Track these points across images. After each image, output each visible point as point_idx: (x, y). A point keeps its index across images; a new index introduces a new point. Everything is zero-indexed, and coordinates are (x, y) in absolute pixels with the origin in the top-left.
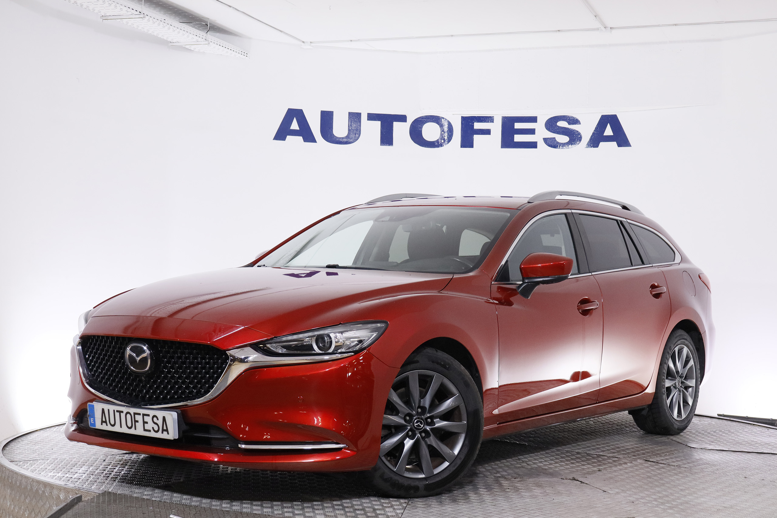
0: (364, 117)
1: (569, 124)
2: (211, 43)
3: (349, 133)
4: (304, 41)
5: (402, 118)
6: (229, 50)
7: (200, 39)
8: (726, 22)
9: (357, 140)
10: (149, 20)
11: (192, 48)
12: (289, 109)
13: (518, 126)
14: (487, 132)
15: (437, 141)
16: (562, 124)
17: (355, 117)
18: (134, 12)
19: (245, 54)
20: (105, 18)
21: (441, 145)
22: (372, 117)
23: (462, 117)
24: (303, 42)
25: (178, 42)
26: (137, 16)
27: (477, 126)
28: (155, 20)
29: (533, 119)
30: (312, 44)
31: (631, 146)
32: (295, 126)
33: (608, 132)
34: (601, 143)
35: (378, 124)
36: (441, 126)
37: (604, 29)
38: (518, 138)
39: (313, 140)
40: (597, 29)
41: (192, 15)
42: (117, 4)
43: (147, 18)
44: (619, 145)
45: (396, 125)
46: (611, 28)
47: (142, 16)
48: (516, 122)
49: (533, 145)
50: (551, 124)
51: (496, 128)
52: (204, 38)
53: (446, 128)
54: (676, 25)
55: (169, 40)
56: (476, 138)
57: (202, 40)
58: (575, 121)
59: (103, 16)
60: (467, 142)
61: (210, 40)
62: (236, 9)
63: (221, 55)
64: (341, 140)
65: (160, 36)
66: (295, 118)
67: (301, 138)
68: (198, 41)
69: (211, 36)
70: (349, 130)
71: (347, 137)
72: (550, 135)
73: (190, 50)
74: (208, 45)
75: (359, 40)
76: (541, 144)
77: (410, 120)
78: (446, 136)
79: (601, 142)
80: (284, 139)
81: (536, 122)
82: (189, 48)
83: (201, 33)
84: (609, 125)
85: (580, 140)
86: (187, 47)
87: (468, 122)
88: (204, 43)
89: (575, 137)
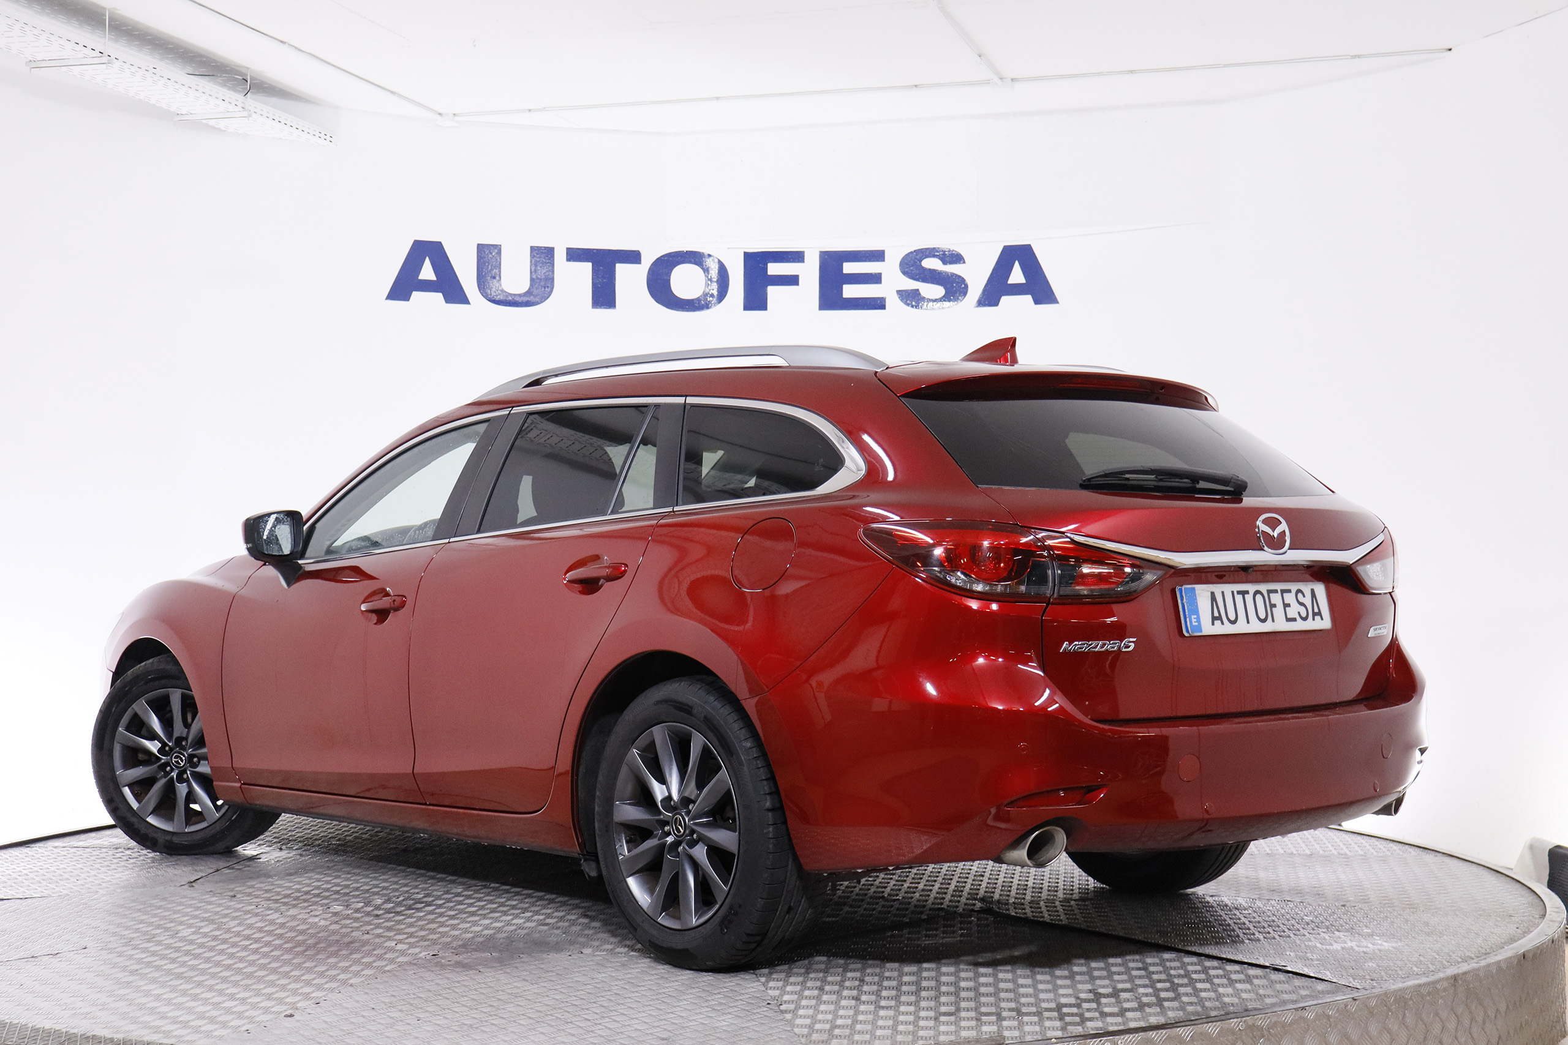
0: (560, 256)
1: (945, 263)
2: (254, 116)
3: (531, 285)
4: (441, 112)
5: (633, 257)
6: (293, 130)
7: (231, 108)
8: (1225, 66)
9: (548, 298)
10: (122, 69)
11: (222, 124)
12: (415, 241)
13: (849, 268)
14: (792, 280)
15: (698, 299)
16: (931, 263)
17: (543, 256)
18: (88, 51)
19: (328, 137)
20: (34, 64)
21: (707, 306)
22: (575, 255)
23: (745, 253)
24: (440, 114)
25: (191, 114)
26: (96, 61)
27: (774, 269)
28: (133, 69)
29: (877, 256)
30: (457, 118)
31: (1058, 303)
32: (427, 272)
33: (1017, 276)
34: (1003, 298)
35: (587, 268)
36: (706, 270)
37: (999, 82)
38: (850, 291)
39: (464, 300)
40: (987, 82)
41: (215, 61)
42: (50, 36)
43: (117, 64)
44: (1037, 301)
45: (622, 270)
46: (1011, 79)
47: (105, 59)
48: (846, 261)
49: (878, 304)
50: (912, 265)
51: (809, 272)
52: (240, 105)
53: (714, 274)
54: (1132, 72)
55: (173, 109)
56: (772, 291)
57: (236, 109)
58: (956, 258)
59: (29, 61)
60: (755, 301)
61: (253, 109)
62: (296, 48)
63: (281, 139)
64: (517, 299)
65: (153, 102)
66: (427, 257)
67: (439, 297)
68: (228, 111)
69: (253, 102)
70: (532, 280)
71: (528, 293)
72: (910, 284)
73: (219, 129)
74: (249, 120)
75: (544, 109)
76: (893, 302)
77: (647, 260)
78: (714, 289)
79: (1004, 295)
80: (407, 298)
81: (883, 260)
82: (217, 126)
83: (235, 97)
84: (1017, 263)
85: (965, 294)
86: (212, 123)
87: (756, 263)
88: (241, 114)
89: (955, 288)
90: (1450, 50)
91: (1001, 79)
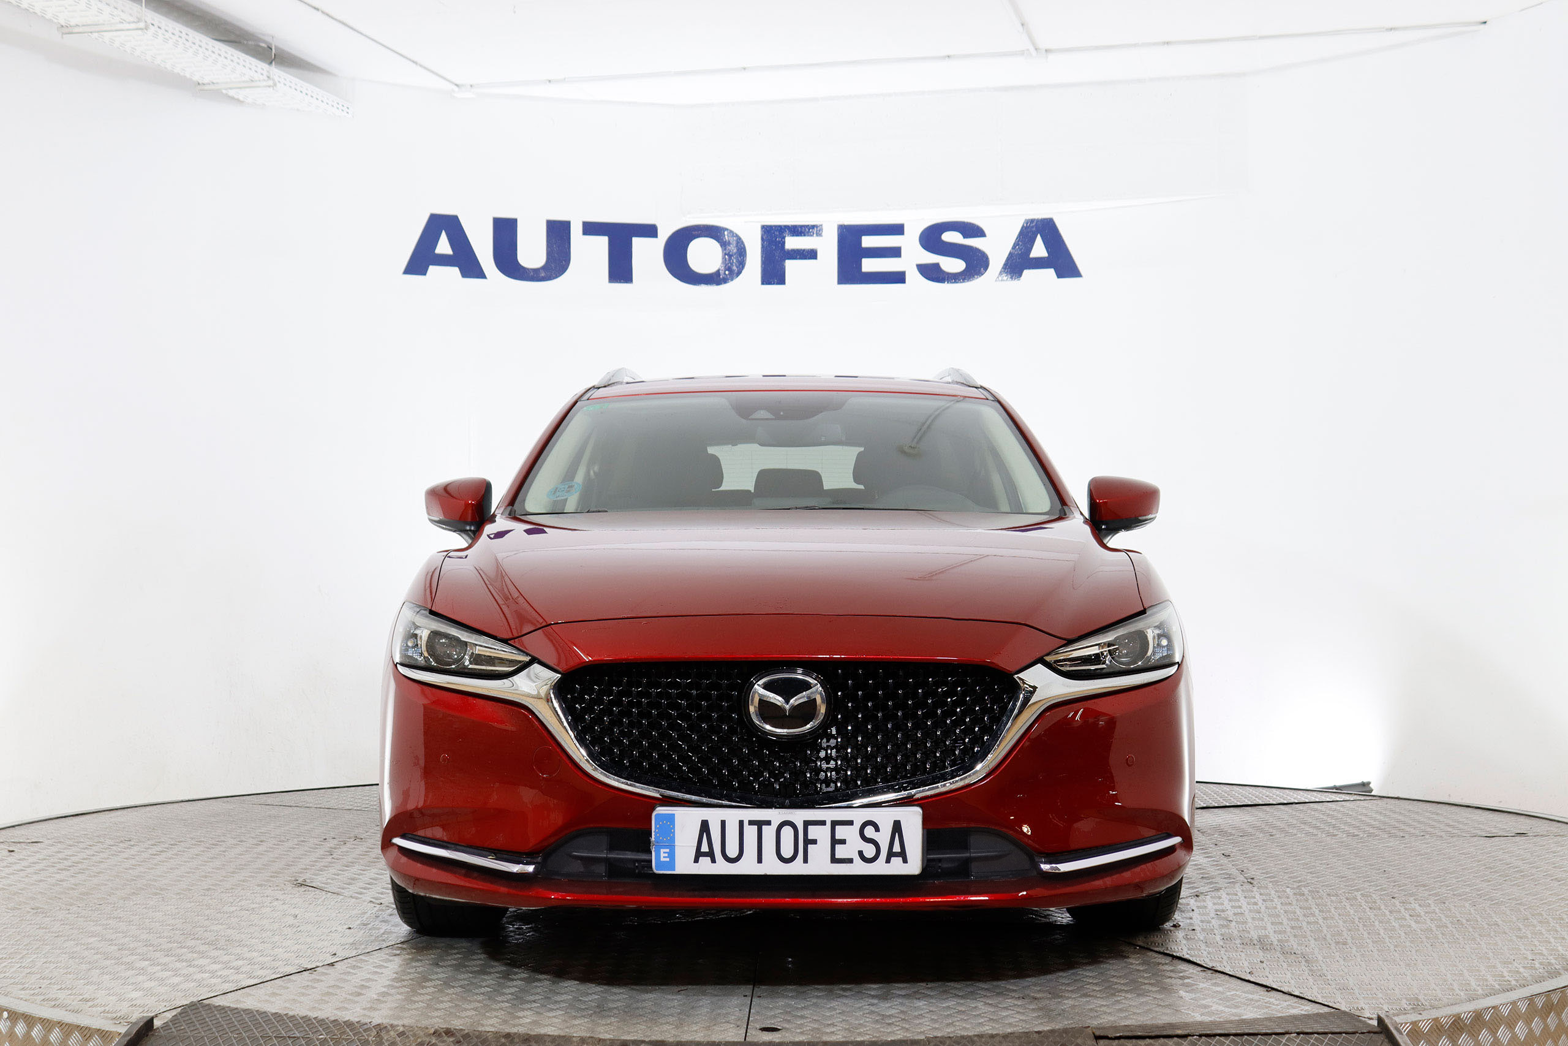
0: (576, 231)
1: (965, 236)
2: (279, 85)
3: (548, 260)
5: (650, 231)
6: (313, 100)
7: (256, 77)
8: (1261, 38)
9: (564, 272)
10: (155, 36)
11: (240, 95)
12: (432, 215)
13: (868, 242)
14: (811, 254)
15: (718, 273)
16: (951, 237)
17: (558, 232)
18: (126, 16)
19: (345, 109)
20: (65, 29)
21: (725, 281)
22: (591, 229)
23: (763, 227)
24: (458, 85)
25: (213, 83)
26: (133, 26)
27: (792, 243)
28: (168, 35)
29: (897, 230)
30: (474, 90)
31: (1081, 276)
32: (444, 247)
33: (1039, 250)
34: (1025, 271)
35: (602, 242)
36: (724, 244)
37: (1034, 52)
38: (869, 265)
39: (481, 275)
40: (1022, 53)
41: (238, 29)
43: (152, 29)
44: (1060, 275)
45: (639, 244)
46: (1046, 50)
47: (142, 25)
48: (864, 236)
49: (898, 278)
50: (932, 238)
51: (828, 246)
52: (265, 73)
53: (733, 248)
55: (196, 78)
56: (790, 264)
57: (261, 77)
58: (972, 230)
59: (62, 26)
60: (773, 274)
61: (276, 79)
63: (298, 110)
64: (533, 273)
65: (177, 70)
66: (443, 231)
67: (456, 270)
68: (252, 81)
69: (276, 71)
70: (549, 255)
71: (543, 268)
72: (931, 258)
73: (238, 100)
74: (273, 89)
75: (564, 81)
76: (914, 277)
77: (664, 234)
78: (733, 264)
79: (1026, 269)
80: (424, 272)
81: (902, 233)
82: (236, 96)
83: (261, 66)
84: (1039, 238)
85: (986, 267)
86: (231, 93)
87: (773, 236)
88: (265, 83)
89: (976, 263)
90: (1485, 22)
91: (1036, 49)
